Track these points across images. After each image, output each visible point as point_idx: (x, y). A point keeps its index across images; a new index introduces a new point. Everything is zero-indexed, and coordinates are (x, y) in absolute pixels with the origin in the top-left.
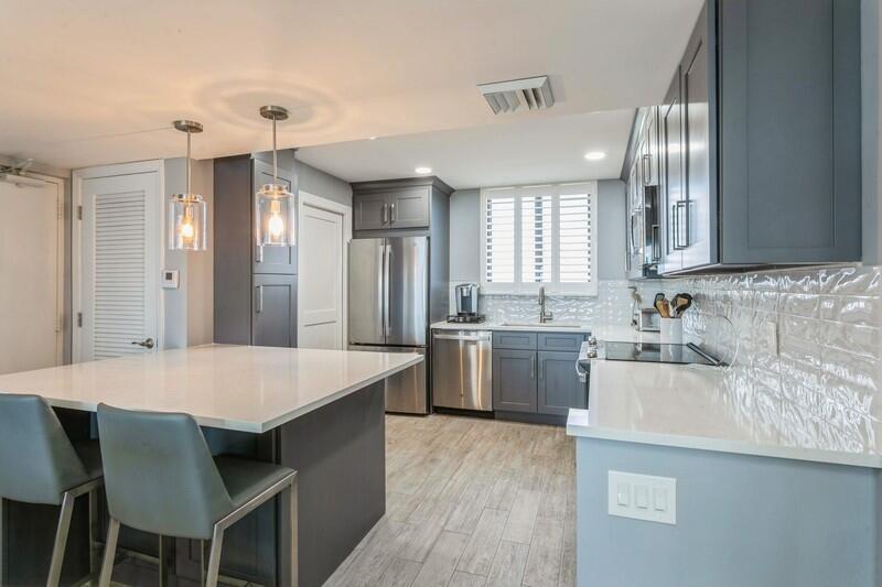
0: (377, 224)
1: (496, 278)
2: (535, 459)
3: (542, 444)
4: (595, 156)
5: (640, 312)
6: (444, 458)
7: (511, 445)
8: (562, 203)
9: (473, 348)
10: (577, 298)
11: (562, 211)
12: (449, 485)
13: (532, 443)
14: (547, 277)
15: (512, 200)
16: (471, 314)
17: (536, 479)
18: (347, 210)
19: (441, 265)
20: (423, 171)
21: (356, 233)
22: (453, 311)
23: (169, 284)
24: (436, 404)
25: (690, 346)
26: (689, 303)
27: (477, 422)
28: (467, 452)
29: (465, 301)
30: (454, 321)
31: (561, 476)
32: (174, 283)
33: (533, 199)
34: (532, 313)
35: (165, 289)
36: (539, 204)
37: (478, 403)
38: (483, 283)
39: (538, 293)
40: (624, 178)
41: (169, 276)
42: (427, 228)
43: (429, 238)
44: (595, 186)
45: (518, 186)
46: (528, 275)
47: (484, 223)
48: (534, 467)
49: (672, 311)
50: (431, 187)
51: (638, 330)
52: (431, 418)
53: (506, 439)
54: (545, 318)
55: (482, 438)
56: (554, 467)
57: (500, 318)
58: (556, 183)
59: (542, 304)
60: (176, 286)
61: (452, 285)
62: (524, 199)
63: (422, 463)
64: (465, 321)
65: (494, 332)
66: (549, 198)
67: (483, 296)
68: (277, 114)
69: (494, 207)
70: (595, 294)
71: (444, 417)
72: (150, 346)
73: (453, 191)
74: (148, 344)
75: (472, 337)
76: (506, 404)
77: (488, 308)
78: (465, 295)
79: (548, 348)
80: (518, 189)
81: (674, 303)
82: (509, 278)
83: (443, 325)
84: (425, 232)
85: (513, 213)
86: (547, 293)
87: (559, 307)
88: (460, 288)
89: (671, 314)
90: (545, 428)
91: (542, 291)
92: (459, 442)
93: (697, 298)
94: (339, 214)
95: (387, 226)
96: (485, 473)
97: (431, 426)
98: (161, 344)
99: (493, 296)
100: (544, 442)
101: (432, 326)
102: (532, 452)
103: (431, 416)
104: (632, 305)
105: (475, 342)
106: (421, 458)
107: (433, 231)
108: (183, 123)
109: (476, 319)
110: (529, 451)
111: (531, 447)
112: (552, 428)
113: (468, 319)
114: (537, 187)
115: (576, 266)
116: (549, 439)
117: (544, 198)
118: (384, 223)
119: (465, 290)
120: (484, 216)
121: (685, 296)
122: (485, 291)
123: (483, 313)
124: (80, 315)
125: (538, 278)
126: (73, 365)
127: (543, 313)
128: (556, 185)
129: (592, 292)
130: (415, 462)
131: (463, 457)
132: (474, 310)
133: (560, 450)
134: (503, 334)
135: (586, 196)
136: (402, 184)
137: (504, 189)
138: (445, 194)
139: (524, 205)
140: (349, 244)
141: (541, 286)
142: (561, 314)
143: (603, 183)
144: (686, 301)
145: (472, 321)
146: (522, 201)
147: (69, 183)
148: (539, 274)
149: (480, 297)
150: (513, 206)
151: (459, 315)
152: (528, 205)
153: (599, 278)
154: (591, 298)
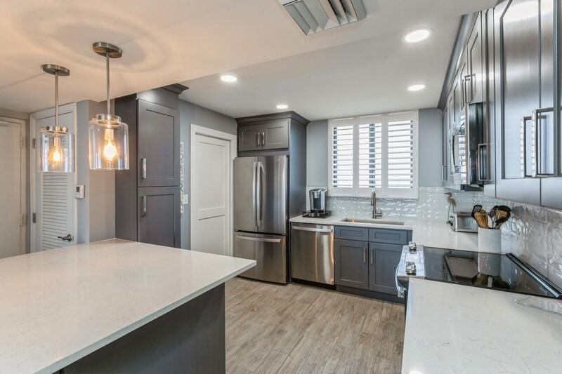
0: (253, 147)
1: (340, 185)
2: (364, 337)
3: (370, 319)
4: (416, 88)
5: (456, 216)
6: (289, 329)
7: (345, 318)
8: (390, 128)
10: (402, 200)
11: (390, 134)
12: (287, 362)
13: (363, 318)
14: (378, 184)
15: (352, 127)
16: (322, 211)
17: (361, 361)
18: (234, 138)
19: (300, 175)
20: (282, 107)
21: (240, 153)
22: (308, 208)
23: (78, 195)
24: (294, 276)
25: (510, 256)
27: (323, 292)
28: (309, 324)
29: (316, 202)
30: (307, 216)
31: (384, 360)
32: (81, 195)
33: (368, 125)
34: (366, 210)
35: (77, 198)
36: (372, 129)
38: (330, 188)
39: (370, 196)
40: (442, 106)
41: (78, 189)
42: (287, 149)
43: (288, 157)
44: (416, 115)
45: (356, 117)
46: (364, 182)
47: (331, 144)
48: (361, 346)
49: (490, 222)
50: (290, 119)
51: (454, 230)
52: (290, 286)
53: (341, 312)
54: (376, 215)
55: (322, 311)
56: (379, 348)
58: (385, 113)
59: (374, 204)
60: (82, 197)
61: (308, 189)
62: (361, 126)
63: (271, 334)
64: (316, 217)
65: (336, 226)
66: (380, 124)
67: (330, 197)
68: (110, 52)
69: (339, 132)
70: (417, 198)
71: (299, 287)
72: (70, 240)
73: (309, 122)
74: (69, 239)
76: (345, 281)
77: (334, 206)
78: (316, 197)
79: (377, 240)
80: (355, 119)
81: (492, 214)
83: (299, 219)
84: (285, 152)
86: (377, 196)
87: (388, 207)
88: (312, 192)
89: (490, 225)
90: (375, 302)
91: (374, 194)
92: (304, 313)
93: (516, 210)
94: (227, 140)
95: (260, 148)
96: (319, 350)
97: (287, 294)
98: (75, 239)
99: (338, 197)
100: (373, 318)
101: (291, 220)
102: (362, 328)
103: (290, 285)
104: (447, 207)
106: (272, 328)
107: (292, 152)
108: (49, 67)
109: (325, 214)
110: (359, 326)
111: (362, 321)
112: (380, 303)
113: (318, 215)
114: (370, 117)
115: (401, 176)
116: (377, 314)
117: (376, 125)
118: (257, 146)
119: (316, 194)
120: (331, 139)
121: (503, 208)
122: (332, 194)
123: (329, 210)
124: (34, 215)
125: (372, 185)
126: (31, 254)
127: (374, 211)
128: (385, 115)
129: (414, 195)
130: (267, 331)
131: (304, 330)
132: (323, 208)
133: (385, 328)
134: (342, 228)
135: (409, 122)
136: (269, 118)
137: (345, 119)
138: (302, 125)
139: (360, 131)
140: (234, 161)
141: (373, 190)
142: (390, 212)
143: (423, 112)
144: (504, 214)
145: (321, 217)
146: (359, 128)
147: (28, 122)
148: (372, 182)
149: (327, 197)
150: (352, 131)
151: (312, 211)
152: (364, 130)
153: (420, 185)
154: (413, 201)
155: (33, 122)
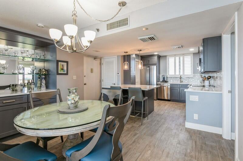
1: (170, 74)
4: (192, 50)
5: (202, 80)
7: (174, 105)
8: (185, 58)
9: (165, 87)
10: (188, 78)
11: (185, 60)
14: (181, 73)
15: (174, 58)
16: (165, 81)
19: (159, 72)
20: (156, 53)
22: (161, 80)
23: (118, 75)
24: (158, 98)
26: (210, 78)
27: (167, 102)
29: (164, 78)
30: (162, 82)
32: (119, 75)
34: (178, 81)
35: (118, 76)
37: (166, 98)
38: (167, 74)
39: (180, 77)
40: (199, 53)
41: (118, 74)
42: (156, 64)
44: (192, 55)
45: (175, 55)
46: (177, 73)
47: (167, 63)
50: (157, 56)
51: (202, 84)
52: (157, 101)
55: (168, 104)
57: (171, 82)
59: (181, 79)
61: (161, 76)
62: (176, 57)
64: (164, 82)
65: (171, 84)
68: (141, 50)
69: (169, 59)
71: (160, 101)
73: (161, 56)
74: (114, 84)
75: (165, 85)
76: (173, 98)
77: (168, 80)
79: (182, 87)
81: (207, 78)
82: (173, 74)
83: (160, 83)
85: (174, 60)
86: (181, 77)
87: (184, 80)
88: (163, 76)
89: (207, 80)
91: (181, 76)
92: (164, 104)
93: (212, 77)
98: (117, 84)
99: (170, 77)
101: (157, 83)
105: (165, 86)
107: (157, 65)
109: (166, 82)
114: (179, 55)
115: (188, 71)
117: (181, 57)
118: (147, 63)
121: (210, 76)
122: (168, 76)
123: (168, 81)
124: (103, 80)
127: (181, 81)
128: (184, 54)
129: (192, 76)
132: (166, 80)
135: (190, 56)
136: (151, 56)
137: (171, 56)
138: (159, 57)
139: (176, 59)
143: (194, 54)
145: (165, 82)
147: (101, 59)
148: (180, 73)
149: (167, 77)
150: (174, 59)
151: (163, 81)
152: (177, 58)
153: (193, 73)
154: (192, 78)
155: (102, 59)
